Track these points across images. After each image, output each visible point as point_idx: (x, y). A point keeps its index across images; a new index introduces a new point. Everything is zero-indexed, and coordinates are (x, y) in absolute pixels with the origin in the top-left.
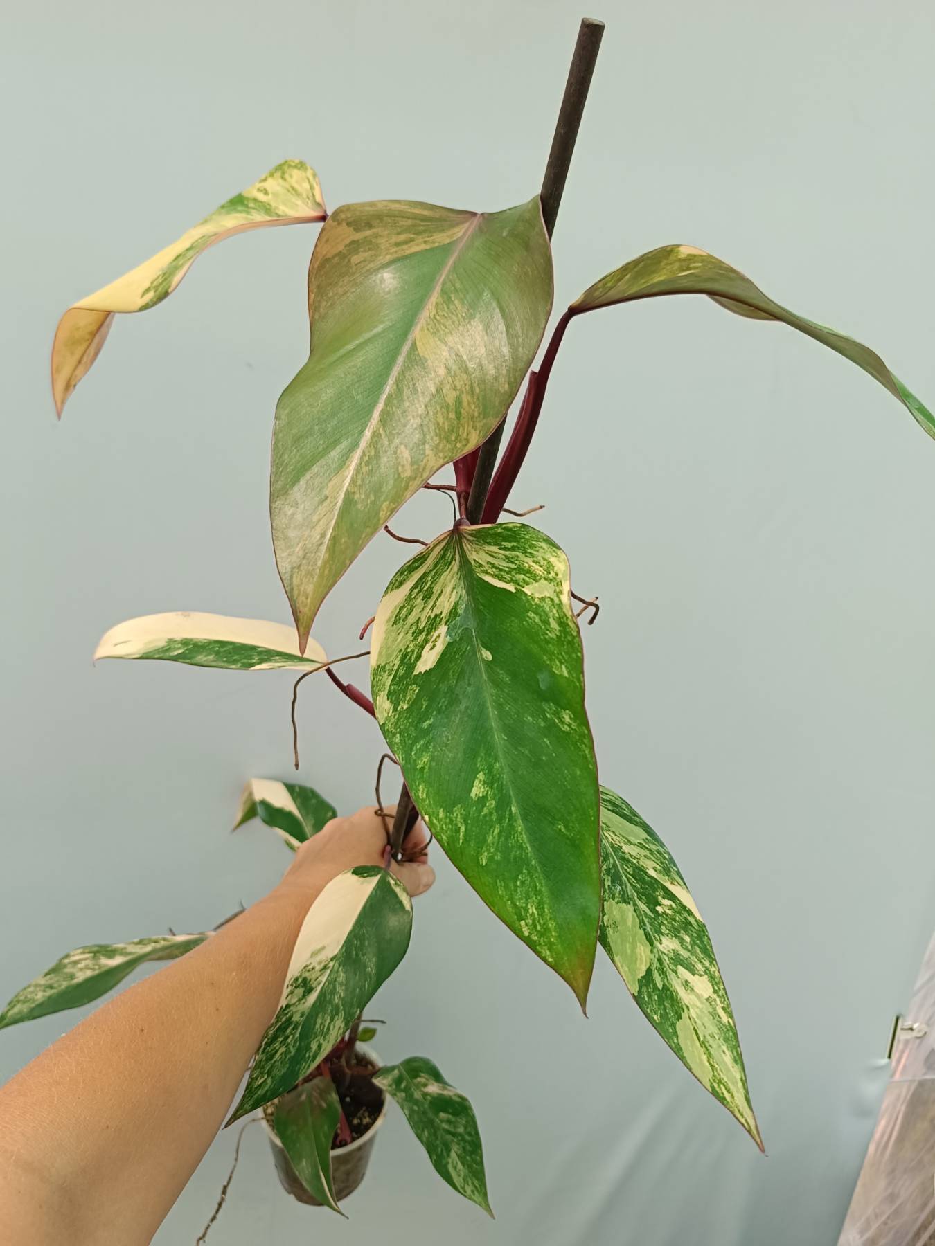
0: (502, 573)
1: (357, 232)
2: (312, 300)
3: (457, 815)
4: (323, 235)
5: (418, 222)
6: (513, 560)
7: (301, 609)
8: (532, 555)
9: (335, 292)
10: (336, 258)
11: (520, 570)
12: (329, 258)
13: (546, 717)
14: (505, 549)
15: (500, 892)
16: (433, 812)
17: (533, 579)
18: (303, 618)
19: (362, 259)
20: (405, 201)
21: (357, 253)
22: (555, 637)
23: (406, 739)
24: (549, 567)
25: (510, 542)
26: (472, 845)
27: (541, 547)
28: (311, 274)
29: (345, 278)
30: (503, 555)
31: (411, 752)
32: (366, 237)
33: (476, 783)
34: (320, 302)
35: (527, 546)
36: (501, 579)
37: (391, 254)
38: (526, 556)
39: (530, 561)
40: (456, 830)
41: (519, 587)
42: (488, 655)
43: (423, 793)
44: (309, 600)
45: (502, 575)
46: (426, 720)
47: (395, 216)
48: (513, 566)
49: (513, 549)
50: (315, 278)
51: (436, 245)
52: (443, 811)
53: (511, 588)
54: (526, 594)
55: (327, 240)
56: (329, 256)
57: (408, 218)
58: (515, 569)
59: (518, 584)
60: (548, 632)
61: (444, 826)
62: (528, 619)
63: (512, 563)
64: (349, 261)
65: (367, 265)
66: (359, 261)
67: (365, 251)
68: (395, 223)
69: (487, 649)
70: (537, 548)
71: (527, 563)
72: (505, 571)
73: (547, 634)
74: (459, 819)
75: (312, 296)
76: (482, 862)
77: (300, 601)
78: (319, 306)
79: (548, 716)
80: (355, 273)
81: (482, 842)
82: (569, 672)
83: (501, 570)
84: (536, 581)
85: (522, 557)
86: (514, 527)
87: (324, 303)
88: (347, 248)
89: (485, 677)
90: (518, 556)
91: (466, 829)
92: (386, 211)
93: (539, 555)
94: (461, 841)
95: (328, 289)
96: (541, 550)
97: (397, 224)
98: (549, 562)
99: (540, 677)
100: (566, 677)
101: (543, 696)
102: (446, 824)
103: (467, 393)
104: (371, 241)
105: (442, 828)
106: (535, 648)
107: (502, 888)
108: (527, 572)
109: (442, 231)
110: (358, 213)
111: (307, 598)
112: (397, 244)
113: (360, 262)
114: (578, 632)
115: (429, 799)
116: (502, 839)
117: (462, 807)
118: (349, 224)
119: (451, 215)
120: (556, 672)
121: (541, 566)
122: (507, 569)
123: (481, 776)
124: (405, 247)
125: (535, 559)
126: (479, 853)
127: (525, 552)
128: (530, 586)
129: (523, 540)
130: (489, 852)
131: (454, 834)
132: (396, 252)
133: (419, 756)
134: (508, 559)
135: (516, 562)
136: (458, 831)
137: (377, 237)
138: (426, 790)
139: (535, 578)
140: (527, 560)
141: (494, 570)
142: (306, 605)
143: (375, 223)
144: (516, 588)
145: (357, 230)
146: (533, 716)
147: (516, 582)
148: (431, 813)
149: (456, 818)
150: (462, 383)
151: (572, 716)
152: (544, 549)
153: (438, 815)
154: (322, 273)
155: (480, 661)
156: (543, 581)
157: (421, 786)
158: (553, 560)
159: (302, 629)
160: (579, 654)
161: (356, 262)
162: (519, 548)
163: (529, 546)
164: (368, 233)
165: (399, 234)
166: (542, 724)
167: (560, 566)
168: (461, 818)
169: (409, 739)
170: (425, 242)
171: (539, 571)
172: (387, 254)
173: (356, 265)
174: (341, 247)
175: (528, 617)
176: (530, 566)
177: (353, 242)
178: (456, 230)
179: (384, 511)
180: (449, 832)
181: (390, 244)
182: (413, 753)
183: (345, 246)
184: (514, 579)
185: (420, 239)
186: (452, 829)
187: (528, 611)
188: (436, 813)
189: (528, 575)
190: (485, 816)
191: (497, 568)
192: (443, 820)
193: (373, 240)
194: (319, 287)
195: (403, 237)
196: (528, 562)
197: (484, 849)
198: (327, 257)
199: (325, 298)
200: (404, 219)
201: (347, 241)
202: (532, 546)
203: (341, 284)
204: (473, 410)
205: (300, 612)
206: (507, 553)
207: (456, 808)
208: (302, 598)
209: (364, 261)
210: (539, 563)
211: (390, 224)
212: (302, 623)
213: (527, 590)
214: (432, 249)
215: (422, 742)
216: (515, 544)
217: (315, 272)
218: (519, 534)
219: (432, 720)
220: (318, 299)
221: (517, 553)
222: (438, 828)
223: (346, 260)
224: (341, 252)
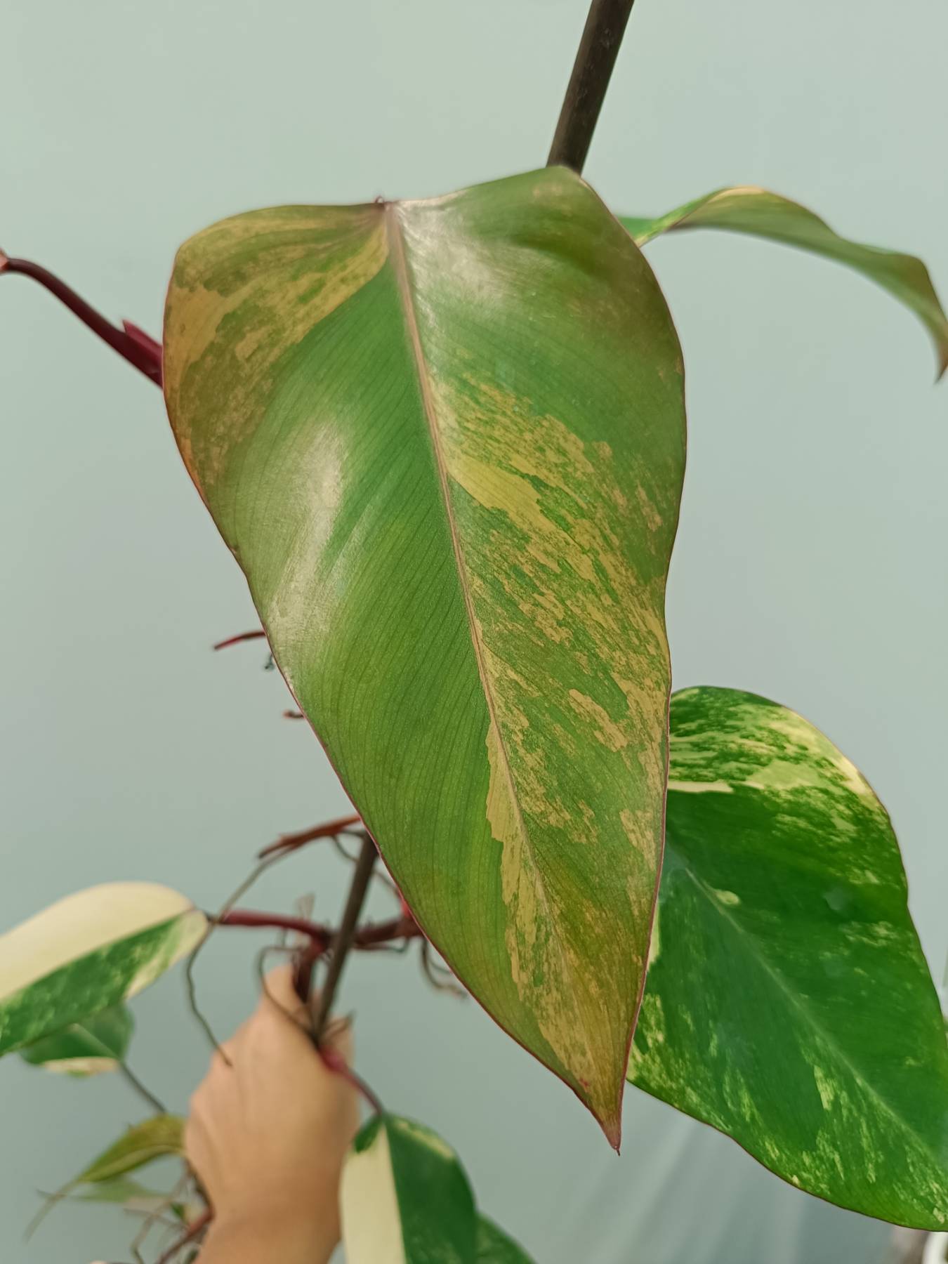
0: (697, 770)
1: (226, 296)
2: (188, 452)
3: (823, 1146)
4: (172, 319)
5: (312, 246)
6: (707, 746)
7: (586, 1078)
8: (736, 729)
9: (229, 423)
10: (209, 358)
11: (726, 756)
12: (196, 363)
13: (848, 940)
14: (687, 733)
15: (902, 1197)
16: (798, 1165)
17: (755, 763)
18: (596, 1092)
19: (255, 347)
20: (269, 210)
21: (243, 337)
22: (847, 840)
23: (706, 1089)
24: (778, 740)
25: (692, 721)
26: (854, 1168)
27: (745, 712)
28: (172, 404)
29: (236, 391)
30: (688, 743)
31: (727, 1105)
32: (245, 302)
33: (821, 1087)
34: (206, 450)
35: (722, 718)
36: (699, 779)
37: (302, 320)
38: (727, 733)
39: (736, 737)
40: (831, 1166)
41: (734, 782)
42: (730, 898)
43: (774, 1151)
44: (589, 1055)
45: (697, 773)
46: (708, 1045)
47: (274, 246)
48: (711, 754)
49: (701, 729)
50: (182, 408)
51: (362, 281)
52: (807, 1154)
53: (722, 787)
54: (755, 791)
55: (183, 328)
56: (195, 357)
57: (296, 243)
58: (716, 758)
59: (733, 778)
60: (832, 837)
61: (817, 1173)
62: (778, 825)
63: (708, 749)
64: (234, 357)
65: (268, 354)
66: (250, 352)
67: (253, 330)
68: (279, 260)
69: (726, 888)
70: (740, 715)
71: (733, 742)
72: (699, 766)
73: (831, 840)
74: (828, 1150)
75: (187, 443)
76: (872, 1179)
77: (578, 1067)
78: (208, 457)
79: (851, 938)
80: (251, 376)
81: (860, 1156)
82: (879, 876)
83: (691, 766)
84: (764, 765)
85: (720, 736)
86: (691, 697)
87: (215, 451)
88: (222, 332)
89: (740, 930)
90: (713, 738)
91: (840, 1154)
92: (253, 241)
93: (748, 724)
94: (842, 1175)
95: (213, 421)
96: (747, 716)
97: (284, 261)
98: (771, 731)
99: (828, 897)
100: (875, 885)
101: (837, 919)
102: (818, 1168)
103: (605, 551)
104: (256, 307)
105: (817, 1178)
106: (809, 864)
107: (902, 1191)
108: (740, 755)
109: (354, 252)
110: (213, 259)
111: (584, 1054)
112: (304, 299)
113: (254, 353)
114: (889, 824)
115: (784, 1152)
116: (873, 1130)
117: (823, 1131)
118: (207, 285)
119: (353, 217)
120: (856, 882)
121: (760, 740)
122: (702, 762)
123: (818, 1073)
124: (317, 300)
125: (744, 733)
126: (864, 1172)
127: (722, 727)
128: (757, 776)
129: (712, 712)
130: (870, 1160)
131: (832, 1173)
132: (308, 314)
133: (738, 1104)
134: (698, 747)
135: (713, 746)
136: (833, 1165)
137: (263, 296)
138: (773, 1142)
139: (759, 761)
140: (730, 737)
141: (679, 769)
142: (589, 1065)
143: (248, 268)
144: (732, 786)
145: (225, 291)
146: (830, 950)
147: (728, 777)
148: (796, 1168)
149: (824, 1150)
150: (587, 537)
151: (890, 925)
152: (750, 713)
153: (804, 1164)
154: (192, 394)
155: (722, 911)
156: (777, 762)
157: (767, 1144)
158: (775, 725)
159: (602, 1112)
160: (894, 850)
161: (247, 356)
162: (710, 725)
163: (725, 716)
164: (245, 291)
165: (294, 278)
166: (846, 953)
167: (799, 733)
168: (829, 1145)
169: (709, 1087)
170: (343, 281)
171: (762, 749)
172: (295, 324)
173: (248, 360)
174: (210, 335)
175: (779, 822)
176: (740, 746)
177: (227, 318)
178: (372, 243)
179: (633, 831)
180: (826, 1176)
181: (289, 303)
182: (729, 1105)
183: (217, 330)
184: (721, 772)
185: (332, 278)
186: (827, 1169)
187: (775, 814)
188: (800, 1163)
189: (742, 759)
190: (848, 1119)
191: (682, 765)
192: (813, 1165)
193: (260, 304)
194: (194, 422)
195: (305, 282)
196: (735, 742)
197: (866, 1161)
198: (192, 360)
199: (213, 439)
200: (291, 248)
201: (217, 319)
202: (731, 716)
203: (233, 404)
204: (627, 577)
205: (586, 1084)
206: (694, 738)
207: (818, 1138)
208: (577, 1059)
209: (260, 348)
210: (754, 736)
211: (273, 264)
212: (598, 1099)
213: (751, 782)
214: (361, 293)
215: (727, 1079)
216: (702, 721)
217: (177, 396)
218: (703, 705)
219: (715, 1036)
220: (202, 445)
221: (710, 734)
222: (813, 1181)
223: (228, 357)
224: (212, 344)
